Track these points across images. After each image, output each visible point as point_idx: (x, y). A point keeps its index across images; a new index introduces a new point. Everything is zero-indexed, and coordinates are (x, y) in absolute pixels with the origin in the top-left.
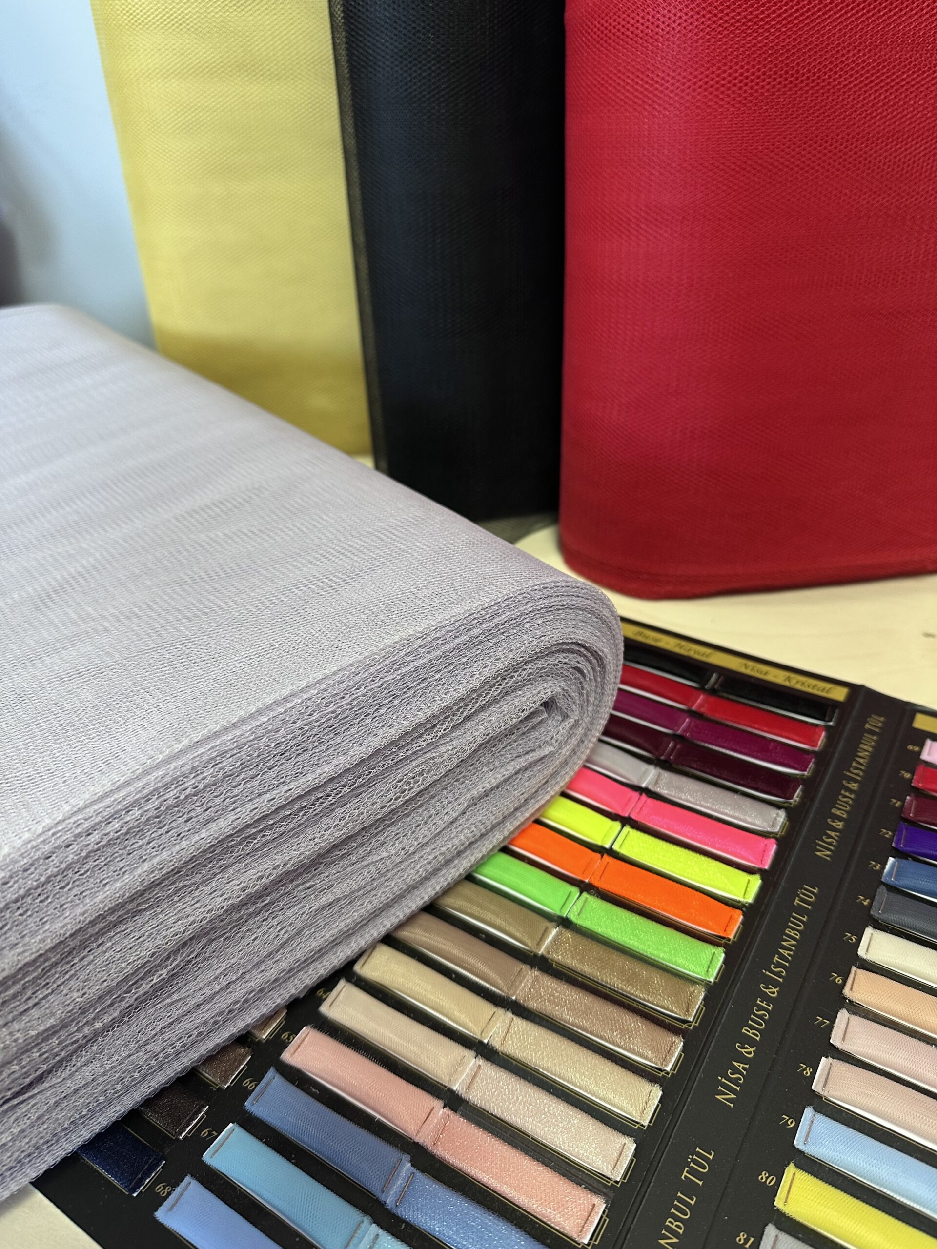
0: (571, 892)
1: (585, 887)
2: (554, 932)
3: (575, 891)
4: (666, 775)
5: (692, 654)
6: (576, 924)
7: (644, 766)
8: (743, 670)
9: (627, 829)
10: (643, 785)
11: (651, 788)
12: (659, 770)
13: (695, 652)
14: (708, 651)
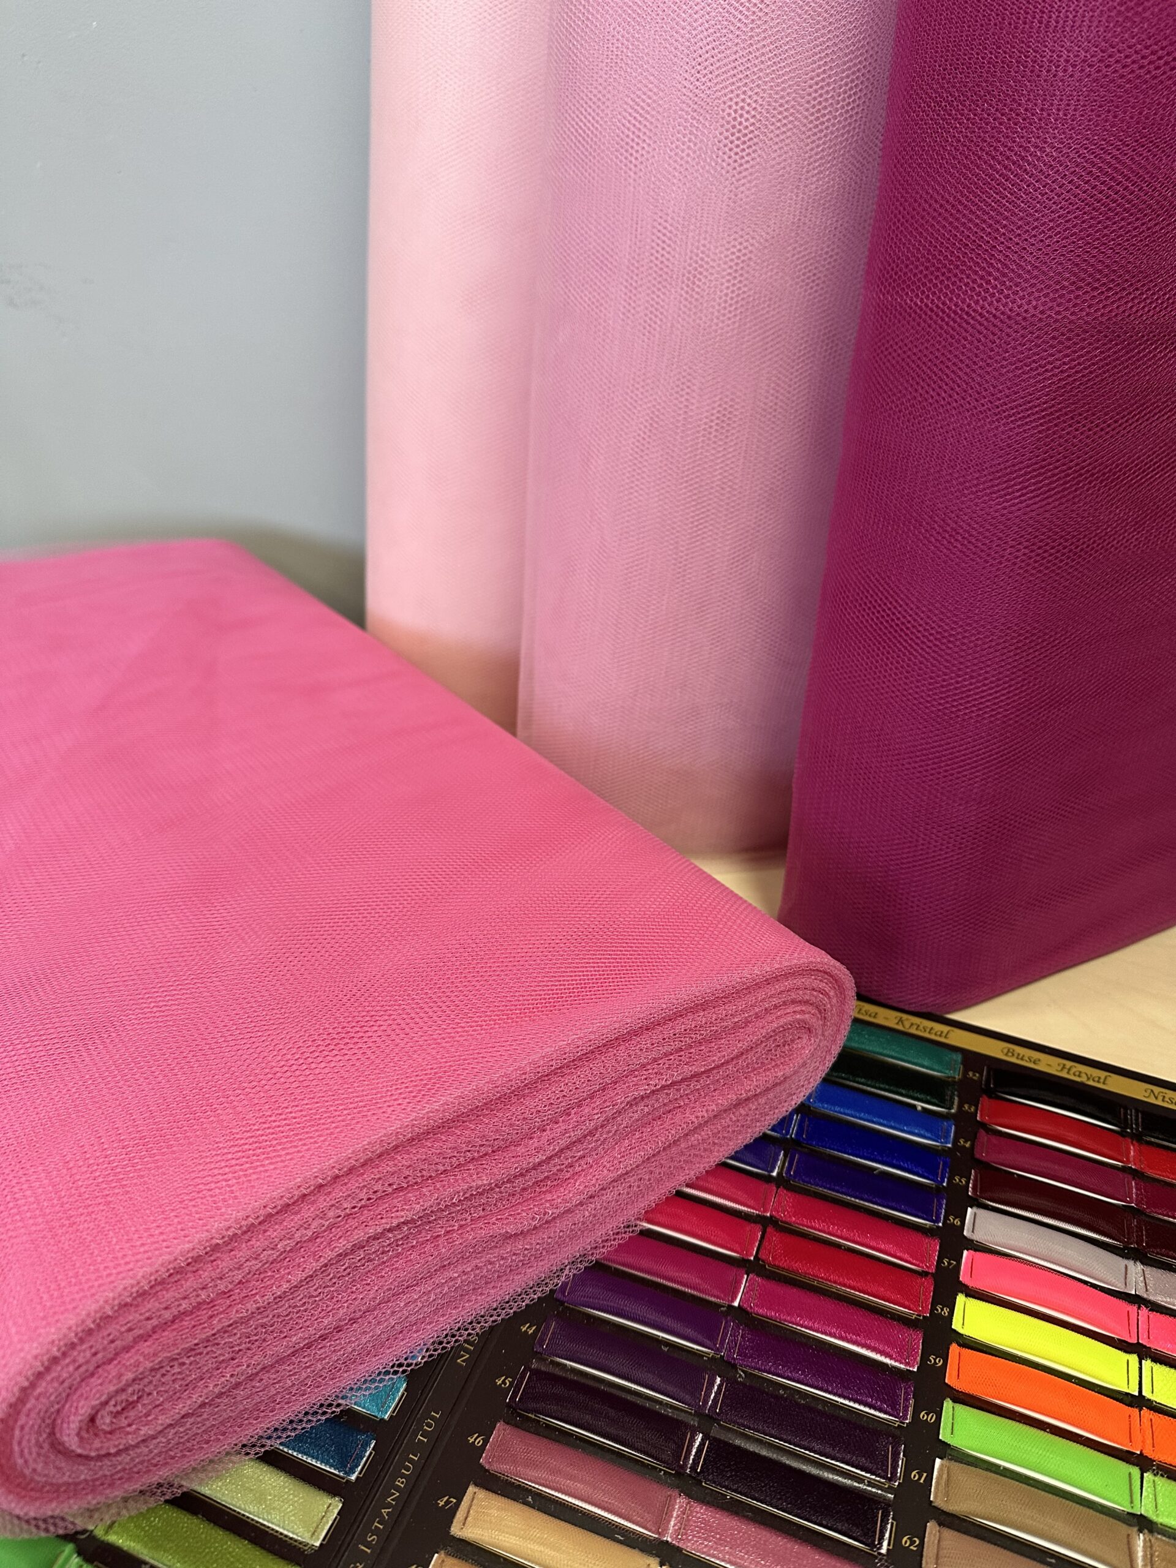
0: (1130, 1474)
1: (1144, 1463)
2: (1140, 1542)
3: (1136, 1471)
4: (1152, 1273)
5: (1083, 1079)
6: (1156, 1523)
7: (1122, 1262)
8: (1152, 1100)
9: (1147, 1364)
10: (1133, 1293)
11: (1142, 1293)
12: (1140, 1267)
13: (1088, 1079)
14: (1103, 1074)
